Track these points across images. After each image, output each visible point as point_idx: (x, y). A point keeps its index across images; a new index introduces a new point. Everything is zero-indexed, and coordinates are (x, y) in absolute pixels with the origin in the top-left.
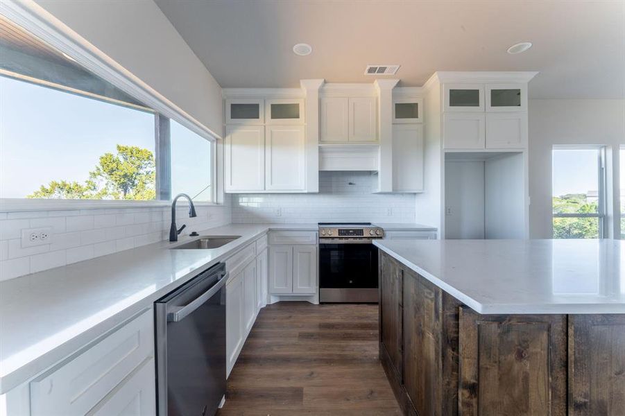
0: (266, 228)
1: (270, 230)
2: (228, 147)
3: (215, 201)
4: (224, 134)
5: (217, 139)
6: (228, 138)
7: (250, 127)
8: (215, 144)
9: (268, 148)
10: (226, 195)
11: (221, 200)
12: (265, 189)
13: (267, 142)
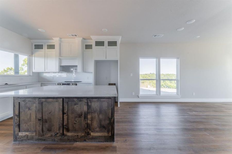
0: (41, 83)
1: (42, 83)
2: (33, 58)
3: (29, 74)
4: (32, 54)
5: (30, 56)
6: (33, 55)
7: (40, 52)
8: (29, 57)
9: (46, 59)
10: (33, 73)
11: (31, 74)
12: (45, 71)
13: (46, 56)
